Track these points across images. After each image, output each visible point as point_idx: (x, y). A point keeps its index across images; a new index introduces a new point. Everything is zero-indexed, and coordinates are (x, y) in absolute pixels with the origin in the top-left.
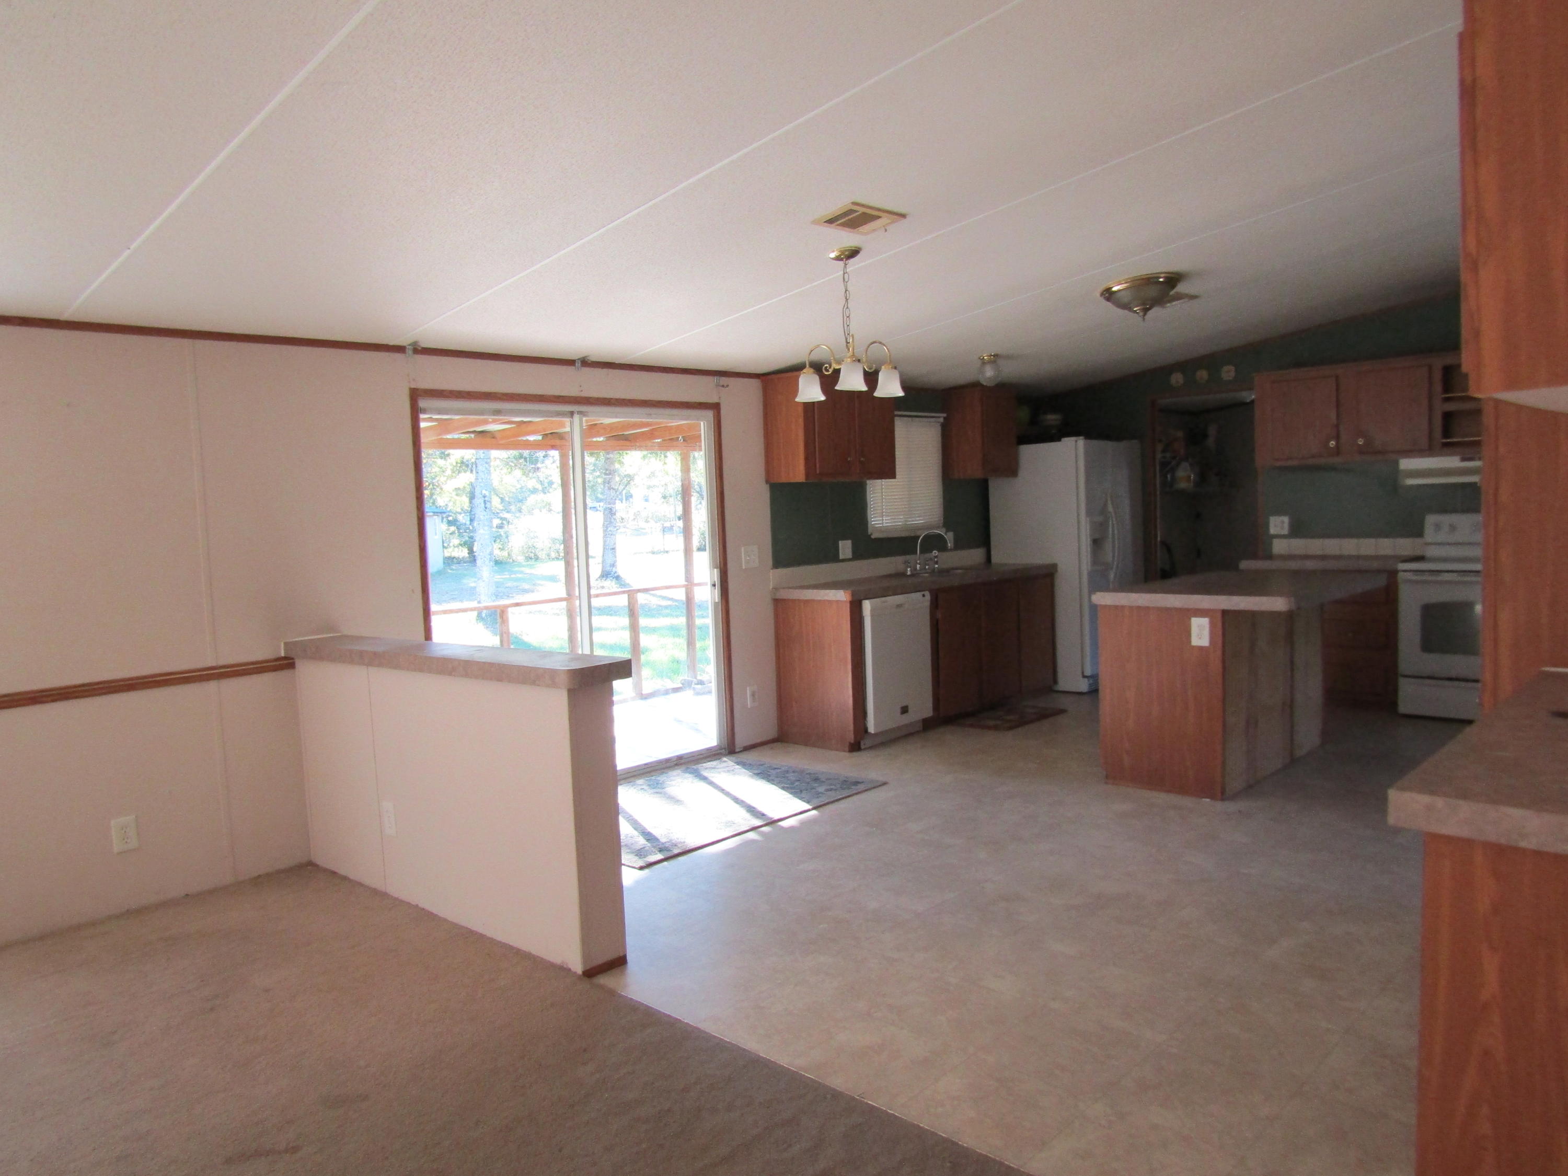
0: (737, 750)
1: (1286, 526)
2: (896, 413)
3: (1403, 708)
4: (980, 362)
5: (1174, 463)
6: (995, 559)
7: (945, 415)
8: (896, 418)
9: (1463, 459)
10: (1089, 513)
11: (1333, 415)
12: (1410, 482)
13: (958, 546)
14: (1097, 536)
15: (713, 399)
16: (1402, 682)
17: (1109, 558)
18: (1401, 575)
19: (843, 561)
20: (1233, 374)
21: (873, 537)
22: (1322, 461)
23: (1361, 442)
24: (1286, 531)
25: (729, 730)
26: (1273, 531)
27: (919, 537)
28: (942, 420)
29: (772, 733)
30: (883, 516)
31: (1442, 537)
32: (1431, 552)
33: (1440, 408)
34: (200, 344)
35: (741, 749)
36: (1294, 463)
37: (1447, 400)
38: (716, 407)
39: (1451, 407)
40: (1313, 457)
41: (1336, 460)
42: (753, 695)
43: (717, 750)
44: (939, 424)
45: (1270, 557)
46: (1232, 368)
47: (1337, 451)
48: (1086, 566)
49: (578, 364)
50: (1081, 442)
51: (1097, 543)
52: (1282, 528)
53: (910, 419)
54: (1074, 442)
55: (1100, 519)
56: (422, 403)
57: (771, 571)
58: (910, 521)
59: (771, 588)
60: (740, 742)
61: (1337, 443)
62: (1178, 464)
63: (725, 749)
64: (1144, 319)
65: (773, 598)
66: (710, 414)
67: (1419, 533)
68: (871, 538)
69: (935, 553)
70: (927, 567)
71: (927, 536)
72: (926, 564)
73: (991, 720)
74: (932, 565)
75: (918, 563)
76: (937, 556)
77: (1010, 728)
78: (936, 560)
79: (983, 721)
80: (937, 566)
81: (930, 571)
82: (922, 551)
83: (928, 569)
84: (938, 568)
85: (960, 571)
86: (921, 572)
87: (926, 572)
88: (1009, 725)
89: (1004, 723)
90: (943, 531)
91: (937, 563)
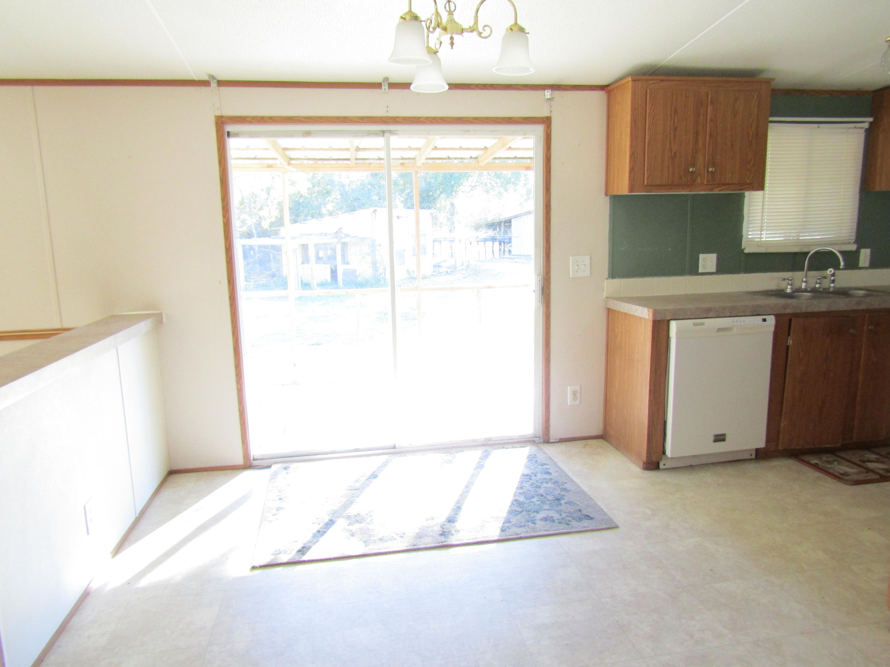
0: (551, 441)
2: (771, 119)
7: (871, 119)
8: (770, 125)
13: (875, 264)
15: (545, 114)
19: (703, 274)
21: (746, 251)
25: (544, 420)
27: (808, 253)
28: (866, 126)
29: (597, 429)
30: (761, 230)
34: (39, 89)
35: (558, 441)
38: (547, 122)
42: (574, 394)
43: (532, 438)
44: (863, 130)
49: (385, 87)
53: (816, 125)
56: (229, 128)
57: (605, 280)
58: (802, 236)
59: (604, 297)
60: (555, 433)
63: (539, 437)
65: (605, 307)
66: (540, 129)
68: (744, 252)
69: (830, 271)
70: (817, 286)
71: (817, 253)
72: (816, 283)
73: (848, 463)
74: (826, 284)
75: (803, 281)
76: (833, 275)
77: (857, 483)
78: (832, 278)
79: (836, 463)
80: (832, 285)
81: (821, 290)
82: (811, 268)
83: (819, 288)
84: (834, 287)
85: (862, 292)
86: (805, 291)
87: (814, 290)
88: (861, 477)
89: (858, 474)
90: (853, 247)
91: (833, 281)
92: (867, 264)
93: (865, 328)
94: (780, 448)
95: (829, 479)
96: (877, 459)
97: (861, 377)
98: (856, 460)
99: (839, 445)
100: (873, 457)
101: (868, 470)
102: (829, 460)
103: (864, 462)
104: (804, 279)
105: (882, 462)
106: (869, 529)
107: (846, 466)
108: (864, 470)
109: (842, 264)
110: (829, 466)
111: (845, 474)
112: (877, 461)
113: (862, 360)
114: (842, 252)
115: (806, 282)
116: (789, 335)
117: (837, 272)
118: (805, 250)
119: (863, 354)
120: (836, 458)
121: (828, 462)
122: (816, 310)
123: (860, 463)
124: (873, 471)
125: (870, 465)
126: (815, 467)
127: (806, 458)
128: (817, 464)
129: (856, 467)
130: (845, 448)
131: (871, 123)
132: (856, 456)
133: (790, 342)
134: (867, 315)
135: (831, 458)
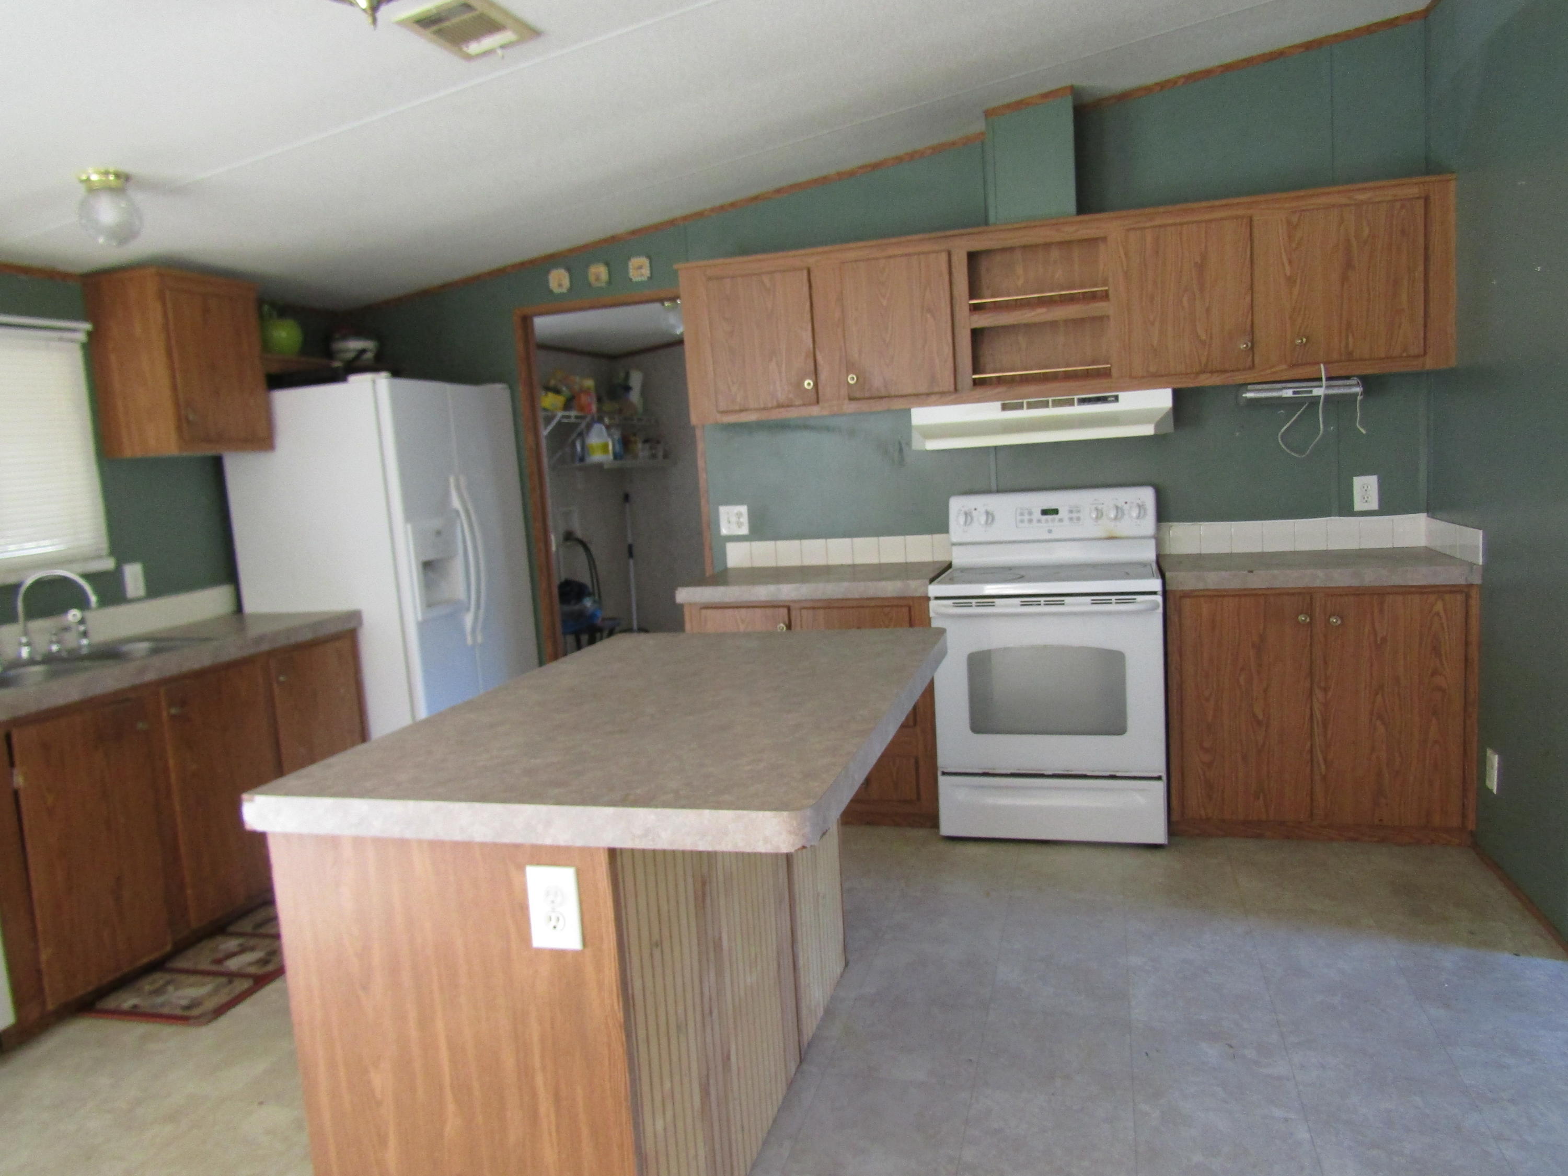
1: (745, 519)
3: (947, 827)
4: (82, 190)
5: (583, 425)
6: (250, 606)
7: (88, 326)
9: (1005, 407)
10: (410, 514)
11: (807, 336)
12: (932, 445)
13: (155, 589)
14: (430, 556)
16: (944, 782)
17: (460, 592)
18: (933, 604)
20: (646, 272)
22: (792, 414)
23: (852, 379)
24: (744, 530)
26: (724, 531)
27: (19, 585)
28: (82, 337)
31: (977, 532)
32: (960, 558)
33: (969, 322)
36: (752, 417)
37: (975, 308)
39: (982, 321)
40: (780, 406)
41: (815, 411)
44: (78, 345)
45: (721, 577)
46: (644, 261)
47: (817, 397)
48: (413, 610)
50: (382, 381)
51: (430, 568)
52: (740, 525)
54: (370, 384)
55: (437, 523)
58: (9, 551)
61: (816, 384)
62: (589, 427)
64: (375, 21)
67: (942, 527)
69: (74, 615)
70: (55, 648)
71: (39, 583)
72: (52, 642)
73: (193, 979)
74: (71, 640)
75: (21, 644)
76: (82, 621)
77: (220, 1011)
78: (82, 628)
79: (171, 988)
80: (85, 642)
81: (64, 654)
82: (31, 614)
83: (59, 651)
84: (89, 645)
85: (145, 645)
86: (32, 662)
87: (49, 659)
88: (223, 998)
89: (216, 991)
90: (109, 564)
91: (85, 634)
92: (141, 592)
93: (165, 714)
94: (50, 1007)
95: (166, 1030)
96: (241, 945)
97: (178, 808)
98: (205, 965)
99: (168, 948)
100: (232, 944)
101: (232, 976)
102: (157, 985)
103: (219, 962)
104: (24, 640)
105: (252, 949)
106: (261, 1103)
107: (191, 985)
108: (223, 980)
109: (93, 599)
110: (160, 1000)
111: (194, 1004)
112: (242, 950)
113: (173, 776)
114: (87, 576)
115: (28, 644)
116: (12, 764)
117: (89, 615)
118: (12, 579)
119: (171, 762)
120: (167, 977)
121: (158, 992)
122: (61, 701)
123: (214, 968)
124: (241, 975)
125: (233, 964)
126: (135, 1014)
127: (111, 1003)
128: (135, 1006)
129: (207, 979)
130: (181, 948)
131: (90, 334)
132: (201, 957)
133: (19, 780)
134: (162, 691)
135: (159, 979)
